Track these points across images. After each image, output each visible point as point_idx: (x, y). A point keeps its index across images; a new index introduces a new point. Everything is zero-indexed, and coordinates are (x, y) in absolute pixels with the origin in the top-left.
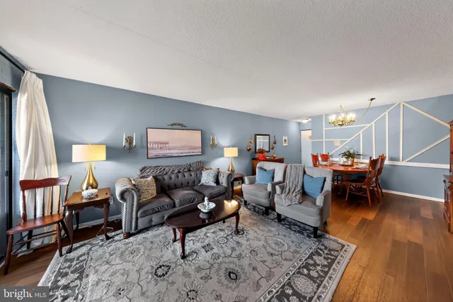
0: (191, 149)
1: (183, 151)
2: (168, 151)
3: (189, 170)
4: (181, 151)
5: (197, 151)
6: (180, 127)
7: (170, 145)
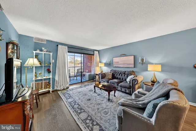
0: (128, 65)
1: (125, 66)
2: (119, 65)
3: (124, 73)
4: (123, 65)
5: (131, 66)
6: (124, 55)
7: (119, 63)
